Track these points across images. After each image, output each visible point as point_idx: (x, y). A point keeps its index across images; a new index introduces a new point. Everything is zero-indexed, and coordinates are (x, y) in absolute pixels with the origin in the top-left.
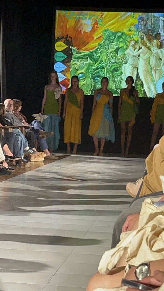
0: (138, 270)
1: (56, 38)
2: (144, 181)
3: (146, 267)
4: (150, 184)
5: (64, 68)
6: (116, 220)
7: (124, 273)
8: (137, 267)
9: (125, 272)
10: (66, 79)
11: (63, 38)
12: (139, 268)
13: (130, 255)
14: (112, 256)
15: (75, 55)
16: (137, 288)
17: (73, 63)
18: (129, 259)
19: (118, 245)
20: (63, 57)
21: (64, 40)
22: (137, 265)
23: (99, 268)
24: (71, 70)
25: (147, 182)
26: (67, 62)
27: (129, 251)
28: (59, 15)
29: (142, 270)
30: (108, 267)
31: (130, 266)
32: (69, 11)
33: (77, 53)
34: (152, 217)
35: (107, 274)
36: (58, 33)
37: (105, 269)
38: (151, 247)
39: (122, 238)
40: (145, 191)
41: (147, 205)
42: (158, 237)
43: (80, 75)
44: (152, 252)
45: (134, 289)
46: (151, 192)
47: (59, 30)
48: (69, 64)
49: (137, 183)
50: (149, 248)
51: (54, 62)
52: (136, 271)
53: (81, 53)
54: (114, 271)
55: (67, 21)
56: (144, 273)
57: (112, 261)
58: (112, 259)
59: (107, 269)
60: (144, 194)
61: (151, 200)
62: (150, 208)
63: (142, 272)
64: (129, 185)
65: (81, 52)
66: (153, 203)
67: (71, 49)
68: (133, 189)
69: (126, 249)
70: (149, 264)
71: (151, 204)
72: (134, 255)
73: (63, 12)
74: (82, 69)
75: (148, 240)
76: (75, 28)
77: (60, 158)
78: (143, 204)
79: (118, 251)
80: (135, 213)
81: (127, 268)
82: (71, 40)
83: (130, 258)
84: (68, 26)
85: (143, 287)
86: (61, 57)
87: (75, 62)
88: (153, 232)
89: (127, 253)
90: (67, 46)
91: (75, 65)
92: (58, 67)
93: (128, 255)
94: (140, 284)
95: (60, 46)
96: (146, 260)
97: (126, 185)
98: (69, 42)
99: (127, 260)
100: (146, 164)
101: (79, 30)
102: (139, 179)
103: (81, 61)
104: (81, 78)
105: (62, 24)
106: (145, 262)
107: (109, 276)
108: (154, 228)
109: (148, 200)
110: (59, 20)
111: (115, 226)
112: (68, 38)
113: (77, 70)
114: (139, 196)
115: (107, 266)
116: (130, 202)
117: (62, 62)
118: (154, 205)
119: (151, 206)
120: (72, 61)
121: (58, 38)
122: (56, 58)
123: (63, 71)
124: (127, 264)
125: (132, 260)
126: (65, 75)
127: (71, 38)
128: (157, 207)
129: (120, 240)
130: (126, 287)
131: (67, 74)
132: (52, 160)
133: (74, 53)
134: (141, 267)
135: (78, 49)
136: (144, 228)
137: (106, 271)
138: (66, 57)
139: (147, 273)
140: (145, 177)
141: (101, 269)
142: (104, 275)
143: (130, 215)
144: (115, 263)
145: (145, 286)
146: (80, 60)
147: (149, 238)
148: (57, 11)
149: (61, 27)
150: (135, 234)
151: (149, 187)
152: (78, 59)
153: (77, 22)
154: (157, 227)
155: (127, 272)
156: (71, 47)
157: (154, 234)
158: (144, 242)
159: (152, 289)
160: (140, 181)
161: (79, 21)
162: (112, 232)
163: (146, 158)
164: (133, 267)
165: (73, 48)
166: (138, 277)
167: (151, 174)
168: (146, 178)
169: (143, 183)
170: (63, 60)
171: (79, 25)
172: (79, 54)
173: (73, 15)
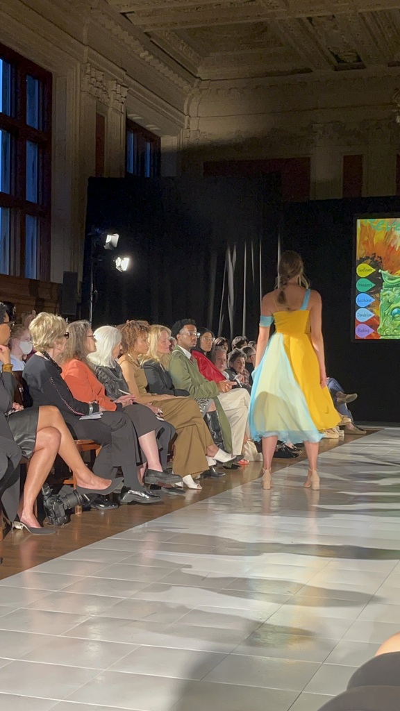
1: (358, 258)
5: (370, 301)
10: (374, 317)
11: (368, 258)
15: (387, 282)
17: (384, 294)
20: (369, 285)
21: (369, 260)
24: (381, 303)
26: (374, 293)
28: (362, 225)
32: (376, 220)
33: (389, 279)
36: (360, 252)
43: (396, 310)
47: (362, 247)
48: (377, 295)
51: (356, 293)
53: (395, 278)
55: (374, 234)
65: (396, 276)
67: (381, 274)
73: (368, 221)
74: (397, 302)
76: (385, 243)
77: (369, 432)
82: (380, 261)
84: (375, 243)
86: (366, 286)
87: (387, 292)
90: (374, 270)
91: (388, 297)
92: (362, 299)
95: (364, 270)
98: (376, 264)
101: (392, 246)
103: (396, 290)
104: (397, 315)
105: (366, 238)
110: (361, 233)
112: (375, 259)
113: (391, 303)
117: (369, 292)
120: (382, 290)
121: (361, 258)
122: (359, 288)
123: (369, 306)
126: (372, 311)
127: (381, 259)
131: (375, 310)
132: (357, 436)
133: (385, 279)
135: (391, 273)
138: (374, 285)
146: (394, 288)
148: (359, 221)
149: (366, 243)
152: (391, 287)
153: (389, 234)
156: (380, 271)
161: (391, 232)
165: (383, 272)
170: (370, 290)
171: (391, 239)
172: (392, 280)
173: (382, 224)
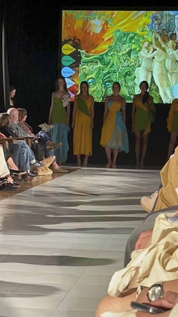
0: (150, 292)
1: (63, 40)
2: (160, 195)
3: (159, 288)
4: (165, 197)
5: (72, 73)
6: (128, 238)
7: (136, 295)
8: (150, 289)
9: (137, 293)
10: (74, 85)
11: (70, 40)
12: (152, 290)
13: (141, 276)
14: (123, 277)
15: (84, 58)
16: (147, 310)
17: (82, 68)
18: (140, 280)
19: (129, 264)
20: (71, 61)
21: (71, 42)
22: (150, 286)
23: (109, 290)
24: (80, 75)
25: (162, 195)
26: (75, 67)
27: (141, 271)
28: (66, 15)
29: (155, 292)
30: (119, 289)
31: (142, 288)
32: (76, 11)
33: (86, 57)
34: (165, 233)
35: (118, 296)
36: (65, 35)
37: (115, 292)
38: (164, 266)
39: (133, 257)
40: (161, 205)
41: (161, 220)
42: (172, 255)
43: (90, 80)
44: (166, 272)
45: (144, 312)
46: (167, 206)
47: (66, 31)
48: (77, 69)
49: (152, 197)
50: (162, 267)
51: (61, 66)
52: (148, 292)
53: (90, 56)
54: (125, 293)
55: (75, 22)
56: (157, 294)
57: (123, 282)
58: (122, 280)
59: (118, 291)
60: (160, 208)
61: (165, 215)
62: (164, 224)
63: (155, 294)
64: (143, 199)
66: (167, 218)
67: (79, 52)
68: (148, 203)
69: (137, 269)
70: (162, 285)
71: (165, 219)
72: (146, 275)
73: (70, 11)
74: (91, 74)
75: (161, 259)
76: (83, 29)
77: (70, 171)
78: (157, 219)
79: (129, 271)
80: (149, 230)
81: (139, 289)
82: (79, 42)
83: (142, 279)
84: (75, 28)
85: (154, 310)
86: (68, 61)
87: (85, 66)
88: (166, 250)
89: (139, 273)
90: (75, 49)
91: (84, 70)
92: (66, 72)
93: (140, 276)
94: (150, 306)
95: (67, 49)
96: (158, 281)
97: (140, 200)
98: (77, 45)
99: (138, 281)
100: (161, 176)
101: (88, 31)
102: (155, 192)
103: (91, 65)
104: (91, 84)
105: (69, 25)
106: (158, 282)
107: (119, 298)
108: (167, 245)
109: (162, 215)
110: (65, 20)
111: (127, 244)
112: (76, 41)
113: (87, 75)
114: (155, 211)
115: (118, 287)
116: (144, 218)
117: (70, 66)
118: (168, 221)
119: (165, 222)
120: (80, 65)
121: (65, 40)
122: (63, 63)
123: (71, 77)
124: (138, 285)
125: (144, 281)
126: (73, 81)
127: (80, 40)
128: (171, 222)
129: (131, 259)
130: (136, 310)
131: (75, 80)
133: (83, 56)
134: (154, 288)
135: (87, 52)
136: (156, 246)
137: (116, 294)
138: (74, 61)
139: (160, 295)
140: (160, 190)
141: (111, 291)
142: (114, 297)
143: (143, 231)
144: (127, 284)
145: (155, 308)
146: (89, 64)
147: (162, 256)
148: (63, 11)
149: (68, 28)
150: (146, 253)
151: (164, 201)
152: (87, 62)
153: (86, 22)
154: (171, 244)
155: (139, 293)
156: (79, 50)
157: (167, 252)
158: (157, 261)
159: (163, 312)
160: (155, 195)
161: (87, 21)
162: (124, 250)
163: (161, 169)
164: (146, 288)
165: (81, 51)
166: (151, 299)
167: (167, 187)
168: (162, 191)
169: (158, 197)
170: (72, 64)
171: (87, 26)
172: (88, 57)
173: (81, 15)
